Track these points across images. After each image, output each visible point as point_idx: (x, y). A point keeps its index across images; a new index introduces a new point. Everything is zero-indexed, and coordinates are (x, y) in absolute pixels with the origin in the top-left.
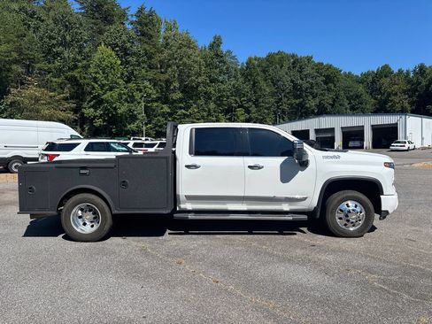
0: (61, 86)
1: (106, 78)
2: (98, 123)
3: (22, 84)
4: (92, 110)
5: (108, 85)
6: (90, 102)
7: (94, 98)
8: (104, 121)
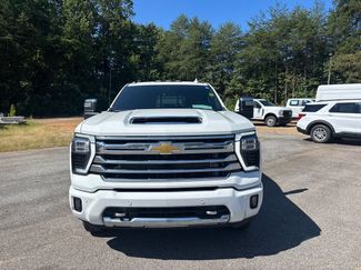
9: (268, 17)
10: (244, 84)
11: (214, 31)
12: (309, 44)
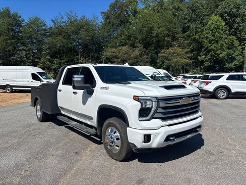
0: (189, 45)
1: (214, 36)
2: (207, 64)
3: (171, 46)
4: (204, 56)
5: (214, 40)
6: (204, 51)
7: (206, 49)
8: (211, 62)
9: (65, 19)
10: (51, 62)
11: (23, 21)
12: (92, 40)
